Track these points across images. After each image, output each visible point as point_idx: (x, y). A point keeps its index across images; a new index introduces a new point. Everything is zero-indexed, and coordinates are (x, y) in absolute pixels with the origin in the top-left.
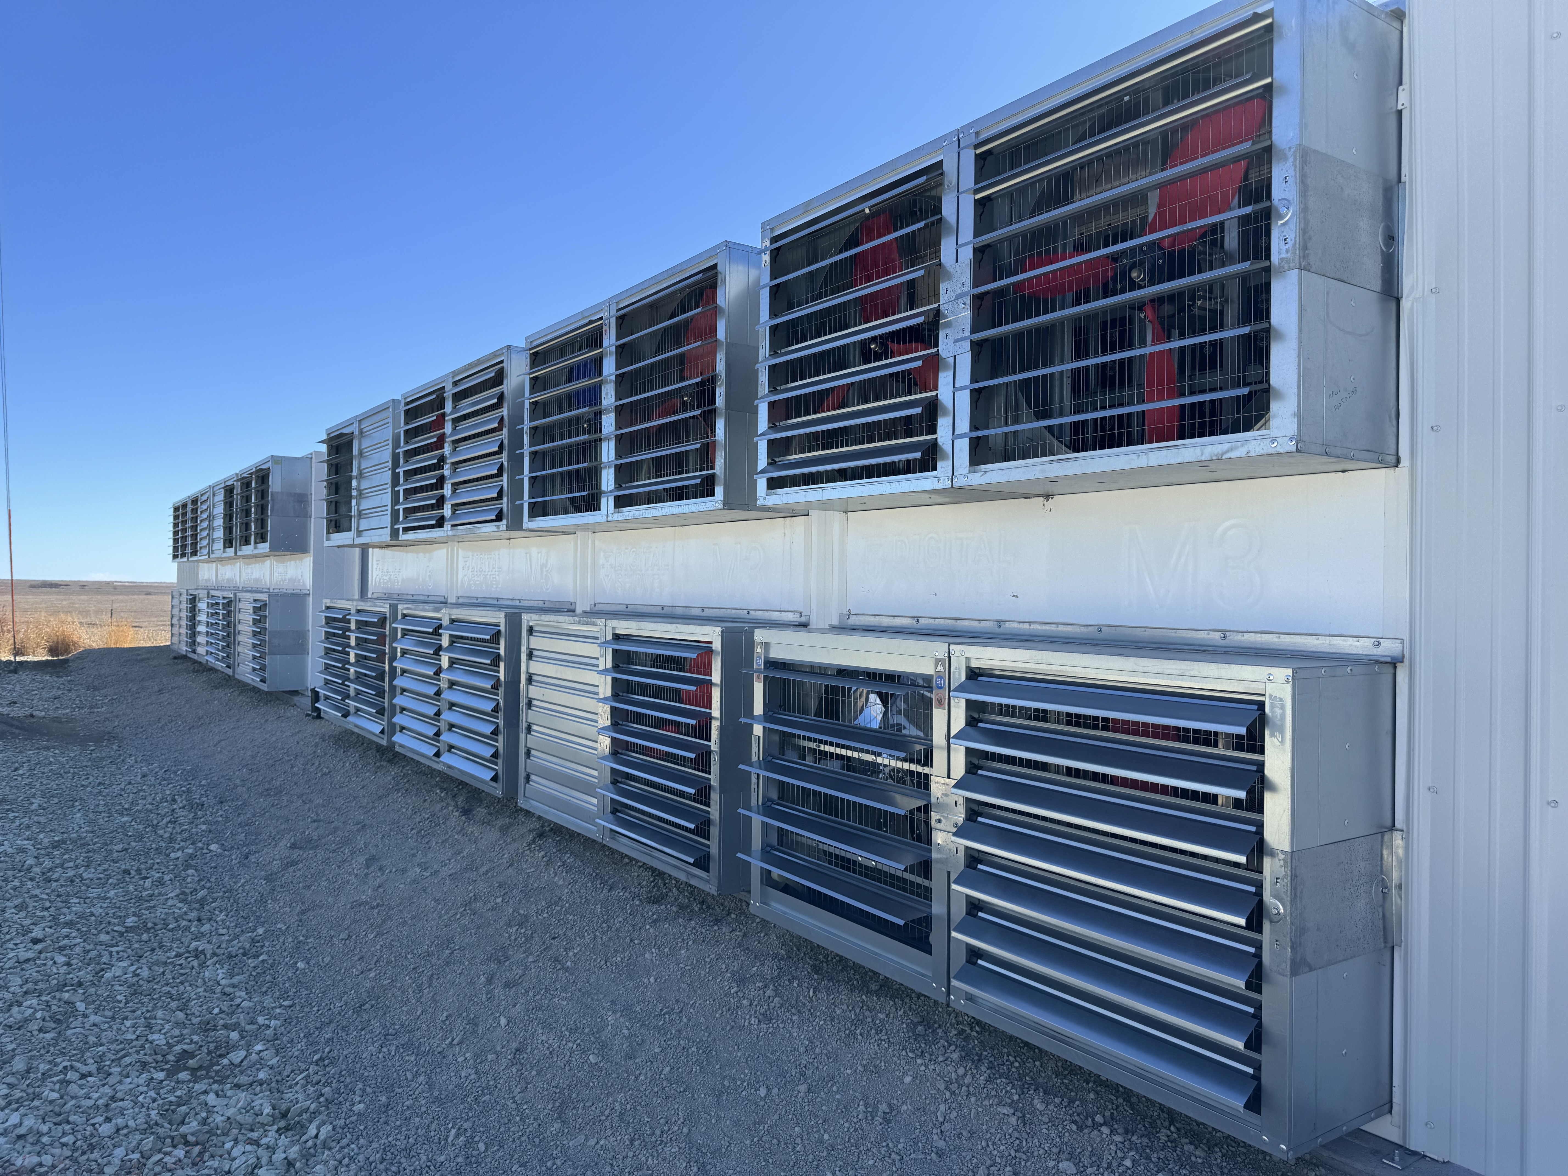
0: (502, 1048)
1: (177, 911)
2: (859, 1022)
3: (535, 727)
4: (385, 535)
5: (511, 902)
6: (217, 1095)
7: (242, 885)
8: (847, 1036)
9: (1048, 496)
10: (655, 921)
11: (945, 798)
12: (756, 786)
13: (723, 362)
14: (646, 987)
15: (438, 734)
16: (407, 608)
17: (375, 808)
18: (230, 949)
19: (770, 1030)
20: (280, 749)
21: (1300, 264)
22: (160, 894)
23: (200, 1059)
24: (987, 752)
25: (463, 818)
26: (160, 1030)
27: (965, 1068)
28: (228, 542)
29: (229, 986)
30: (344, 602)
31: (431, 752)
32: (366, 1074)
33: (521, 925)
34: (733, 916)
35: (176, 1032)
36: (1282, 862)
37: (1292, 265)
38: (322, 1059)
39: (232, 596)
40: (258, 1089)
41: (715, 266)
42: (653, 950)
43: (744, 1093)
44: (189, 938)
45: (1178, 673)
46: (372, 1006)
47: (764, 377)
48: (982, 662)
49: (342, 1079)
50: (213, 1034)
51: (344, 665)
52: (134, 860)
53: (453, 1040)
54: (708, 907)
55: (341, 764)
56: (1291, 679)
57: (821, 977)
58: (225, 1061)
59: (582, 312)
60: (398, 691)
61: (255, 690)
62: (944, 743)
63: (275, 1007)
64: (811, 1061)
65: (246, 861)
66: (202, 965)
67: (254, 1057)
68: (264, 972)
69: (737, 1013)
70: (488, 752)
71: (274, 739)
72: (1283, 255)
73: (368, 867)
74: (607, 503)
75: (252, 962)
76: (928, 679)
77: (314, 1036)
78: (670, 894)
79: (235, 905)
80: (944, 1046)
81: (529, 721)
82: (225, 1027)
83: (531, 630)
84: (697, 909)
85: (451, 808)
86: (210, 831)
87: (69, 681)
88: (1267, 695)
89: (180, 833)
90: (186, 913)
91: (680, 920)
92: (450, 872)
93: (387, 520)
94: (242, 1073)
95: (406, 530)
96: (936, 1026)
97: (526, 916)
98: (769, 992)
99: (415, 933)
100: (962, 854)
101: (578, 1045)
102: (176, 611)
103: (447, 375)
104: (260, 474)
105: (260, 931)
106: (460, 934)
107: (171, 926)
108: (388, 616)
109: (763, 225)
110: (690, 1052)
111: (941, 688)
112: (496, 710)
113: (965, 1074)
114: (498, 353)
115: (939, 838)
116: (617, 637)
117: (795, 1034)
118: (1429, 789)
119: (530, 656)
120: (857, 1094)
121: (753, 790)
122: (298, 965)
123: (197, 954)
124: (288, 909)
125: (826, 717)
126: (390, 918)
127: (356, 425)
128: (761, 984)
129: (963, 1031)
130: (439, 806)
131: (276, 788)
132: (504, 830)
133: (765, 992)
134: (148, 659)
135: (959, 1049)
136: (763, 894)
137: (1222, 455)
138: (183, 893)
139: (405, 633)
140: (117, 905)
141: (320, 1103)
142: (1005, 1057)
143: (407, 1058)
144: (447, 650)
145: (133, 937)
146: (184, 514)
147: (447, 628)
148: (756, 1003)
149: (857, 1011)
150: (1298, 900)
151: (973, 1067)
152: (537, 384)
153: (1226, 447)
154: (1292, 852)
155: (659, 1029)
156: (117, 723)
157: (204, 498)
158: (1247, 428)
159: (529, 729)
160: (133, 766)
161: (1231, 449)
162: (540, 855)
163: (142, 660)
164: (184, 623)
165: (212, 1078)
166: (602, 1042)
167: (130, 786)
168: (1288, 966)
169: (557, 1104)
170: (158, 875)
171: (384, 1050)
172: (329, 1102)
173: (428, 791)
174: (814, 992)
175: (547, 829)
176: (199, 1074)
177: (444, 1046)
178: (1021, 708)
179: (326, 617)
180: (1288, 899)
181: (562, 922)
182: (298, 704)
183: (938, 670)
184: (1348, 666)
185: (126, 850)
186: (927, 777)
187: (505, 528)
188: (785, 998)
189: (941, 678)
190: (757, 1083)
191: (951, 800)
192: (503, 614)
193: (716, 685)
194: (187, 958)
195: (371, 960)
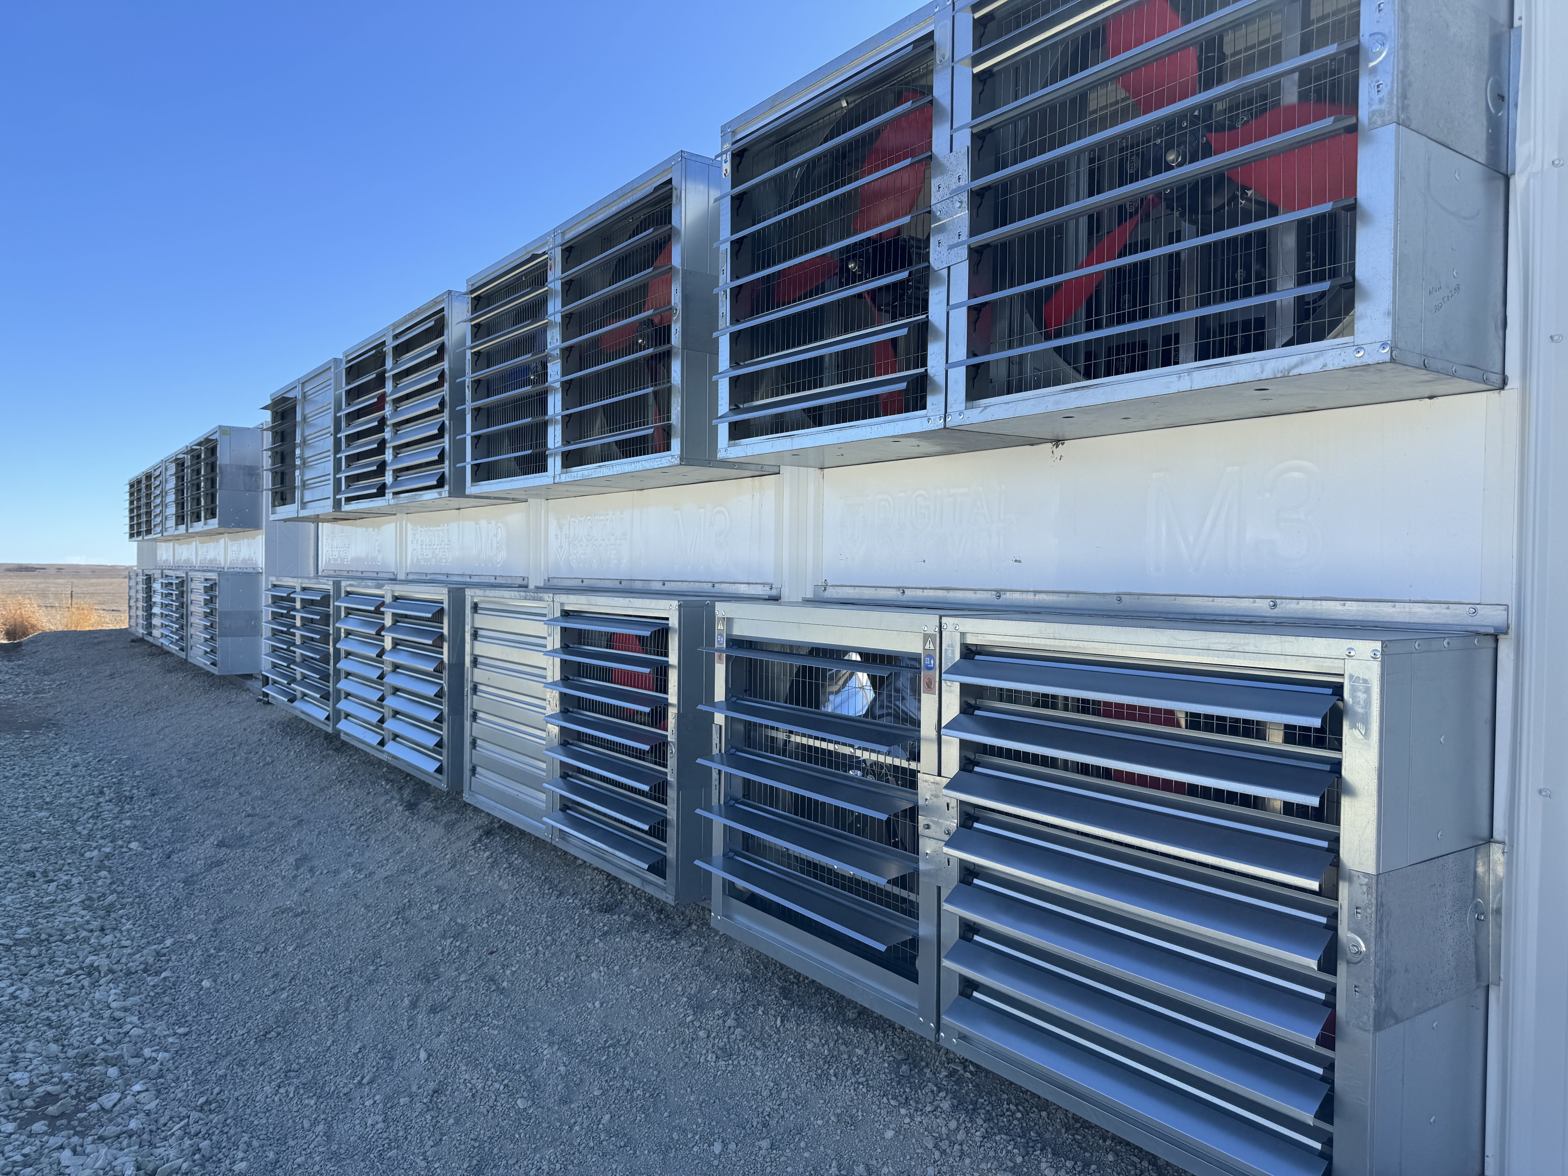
0: (419, 1088)
1: (78, 919)
2: (833, 1059)
3: (480, 715)
4: (327, 507)
5: (449, 909)
6: (75, 1152)
7: (158, 889)
8: (819, 1077)
9: (1058, 442)
10: (605, 934)
11: (935, 800)
12: (717, 783)
13: (679, 294)
14: (590, 1014)
15: (382, 721)
16: (351, 585)
17: (315, 801)
18: (131, 964)
19: (730, 1068)
20: (225, 737)
21: (1398, 117)
22: (63, 900)
23: (62, 1105)
24: (985, 745)
25: (407, 813)
26: (26, 1067)
27: (958, 1121)
28: (180, 519)
29: (119, 1010)
30: (290, 579)
31: (374, 740)
32: (256, 1122)
33: (455, 937)
34: (694, 927)
35: (45, 1068)
36: (1365, 888)
37: (1387, 118)
38: (208, 1102)
39: (184, 575)
40: (125, 1143)
41: (669, 181)
42: (601, 968)
43: (695, 1149)
44: (86, 952)
45: (1227, 647)
46: (279, 1034)
47: (725, 307)
48: (980, 637)
49: (226, 1129)
50: (88, 1070)
51: (289, 647)
52: (43, 860)
53: (363, 1078)
54: (667, 917)
55: (285, 753)
56: (1379, 655)
57: (790, 1002)
58: (94, 1106)
59: (525, 247)
60: (343, 675)
61: (208, 674)
62: (934, 734)
63: (168, 1036)
64: (776, 1107)
65: (168, 861)
66: (95, 984)
67: (129, 1100)
68: (164, 992)
69: (692, 1047)
70: (431, 741)
71: (220, 726)
72: (1376, 107)
73: (297, 868)
74: (554, 463)
75: (151, 980)
76: (915, 659)
77: (205, 1072)
78: (626, 901)
79: (145, 912)
80: (932, 1091)
81: (475, 707)
82: (106, 1061)
83: (475, 608)
84: (654, 919)
85: (394, 802)
86: (135, 827)
87: (19, 666)
88: (1346, 676)
89: (102, 830)
90: (88, 922)
91: (634, 933)
92: (386, 874)
93: (329, 489)
94: (110, 1120)
95: (349, 500)
96: (923, 1064)
97: (463, 926)
98: (730, 1022)
99: (339, 945)
100: (955, 866)
101: (506, 1086)
102: (133, 593)
103: (388, 328)
104: (210, 445)
105: (168, 942)
106: (387, 947)
107: (68, 938)
108: (332, 593)
109: (723, 129)
110: (635, 1095)
111: (931, 669)
112: (439, 695)
113: (958, 1129)
114: (439, 299)
115: (927, 846)
116: (566, 614)
117: (758, 1074)
118: (1540, 792)
119: (475, 635)
120: (829, 1152)
121: (714, 787)
122: (203, 983)
123: (92, 970)
124: (203, 917)
125: (797, 704)
126: (314, 927)
127: (299, 388)
128: (721, 1012)
129: (955, 1071)
130: (383, 799)
131: (214, 779)
132: (450, 827)
133: (724, 1022)
134: (105, 642)
135: (950, 1096)
136: (725, 905)
137: (1289, 371)
138: (90, 899)
139: (349, 611)
140: (11, 913)
141: (194, 1161)
142: (1005, 1106)
143: (306, 1102)
144: (390, 629)
145: (21, 951)
146: (139, 491)
147: (389, 606)
148: (714, 1034)
149: (831, 1045)
150: (1384, 935)
151: (967, 1119)
152: (479, 331)
153: (1295, 360)
154: (1378, 875)
155: (600, 1065)
156: (59, 709)
157: (157, 473)
158: (1319, 336)
159: (474, 716)
160: (66, 755)
161: (1302, 363)
162: (485, 855)
163: (99, 643)
164: (140, 604)
165: (74, 1128)
166: (534, 1081)
167: (58, 777)
168: (1371, 1019)
169: (475, 1162)
170: (66, 878)
171: (282, 1090)
172: (206, 1159)
173: (373, 783)
174: (782, 1021)
175: (496, 826)
176: (58, 1123)
177: (351, 1086)
178: (1027, 693)
179: (272, 596)
180: (1371, 934)
181: (502, 933)
182: (251, 688)
183: (927, 647)
184: (1444, 638)
185: (36, 849)
186: (914, 773)
187: (447, 494)
188: (748, 1029)
189: (931, 657)
190: (711, 1136)
191: (943, 802)
192: (447, 590)
193: (673, 666)
194: (78, 976)
195: (286, 977)
